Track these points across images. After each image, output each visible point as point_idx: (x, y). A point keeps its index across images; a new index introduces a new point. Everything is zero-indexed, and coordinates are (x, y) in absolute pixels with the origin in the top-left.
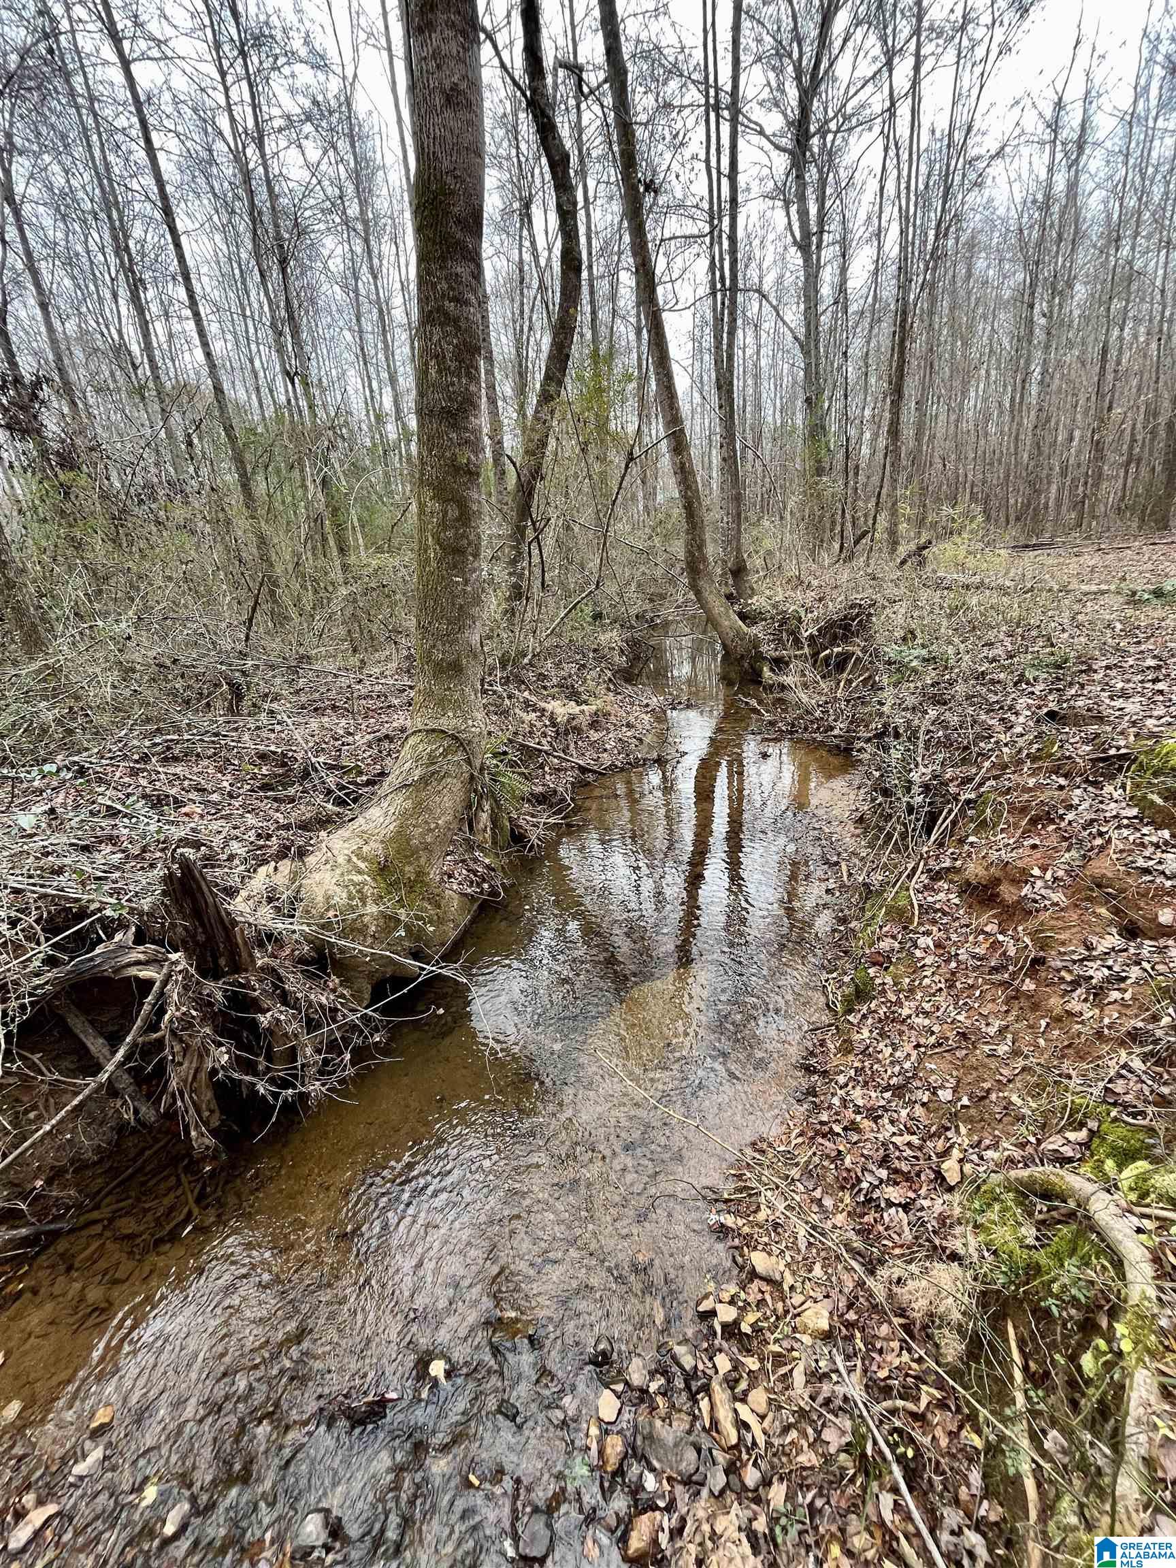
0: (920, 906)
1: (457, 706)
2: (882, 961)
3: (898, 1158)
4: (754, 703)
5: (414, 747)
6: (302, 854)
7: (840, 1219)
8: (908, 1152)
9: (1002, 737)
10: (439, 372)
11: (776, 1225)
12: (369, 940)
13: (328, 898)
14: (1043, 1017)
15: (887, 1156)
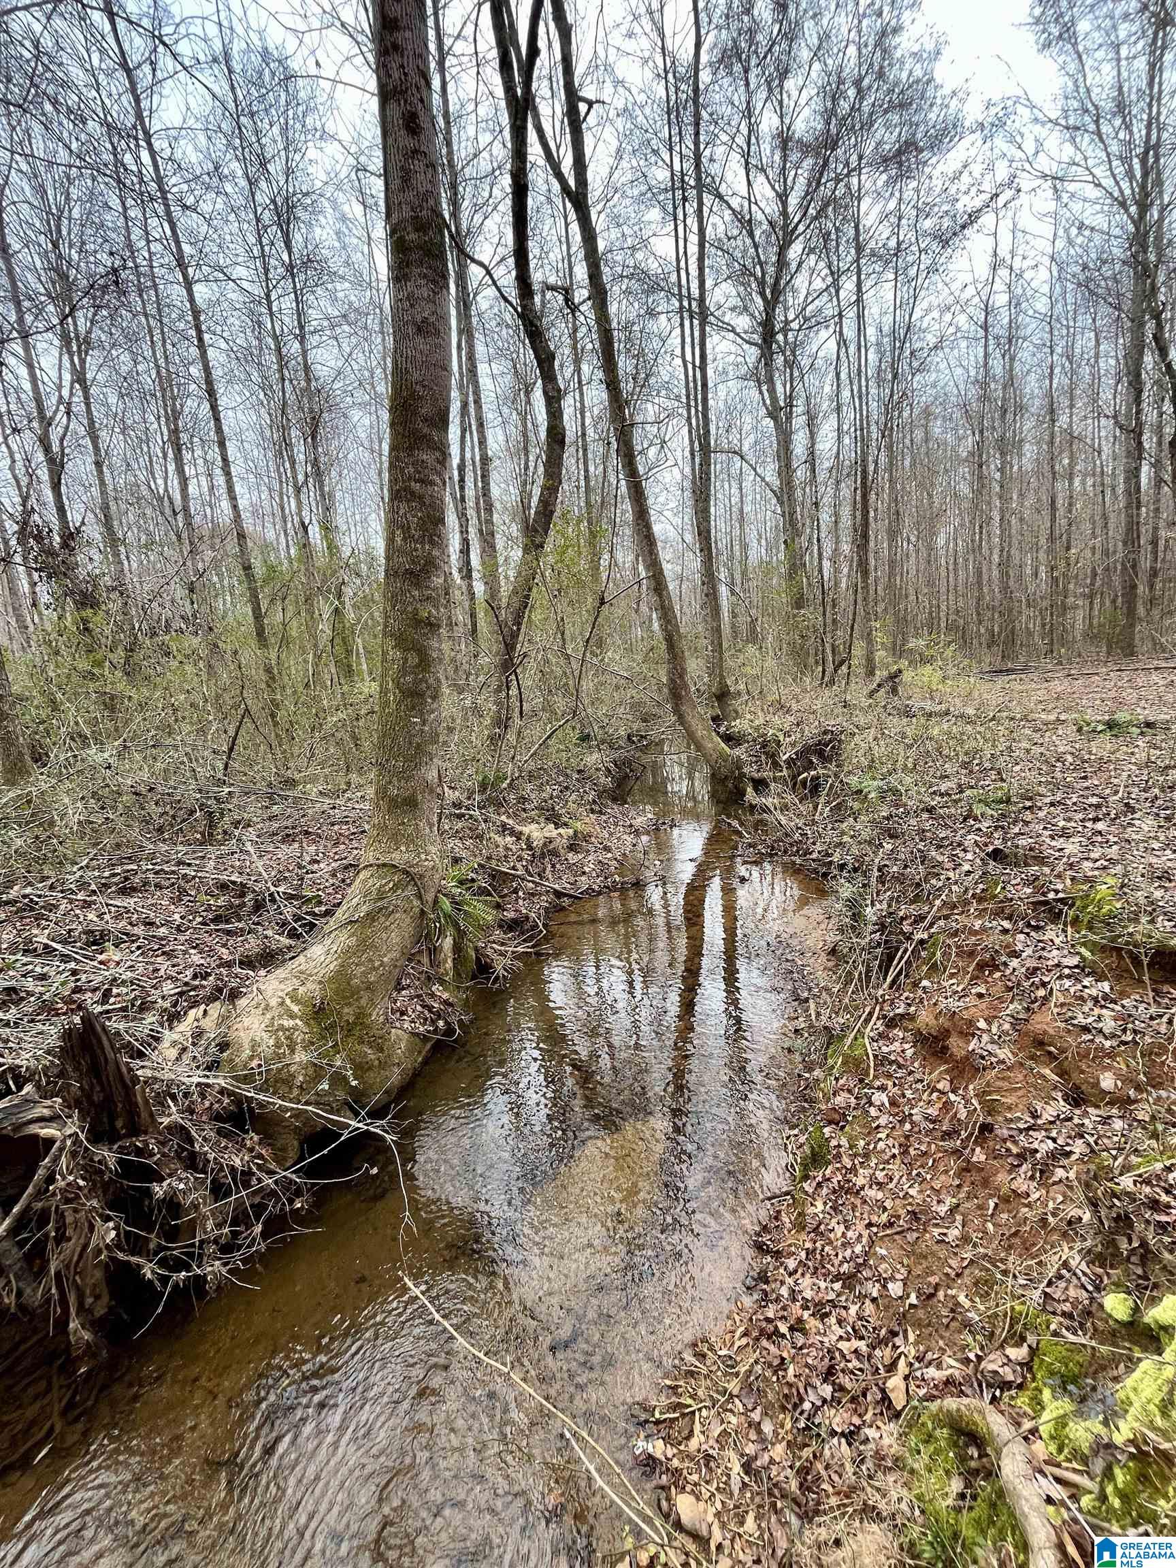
0: (875, 1056)
1: (410, 840)
2: (837, 1119)
3: (843, 1371)
4: (735, 823)
5: (366, 880)
6: (234, 995)
7: (779, 1451)
8: (855, 1363)
9: (951, 874)
10: (404, 539)
11: (708, 1457)
12: (296, 1092)
13: (254, 1045)
14: (991, 1196)
15: (832, 1367)
